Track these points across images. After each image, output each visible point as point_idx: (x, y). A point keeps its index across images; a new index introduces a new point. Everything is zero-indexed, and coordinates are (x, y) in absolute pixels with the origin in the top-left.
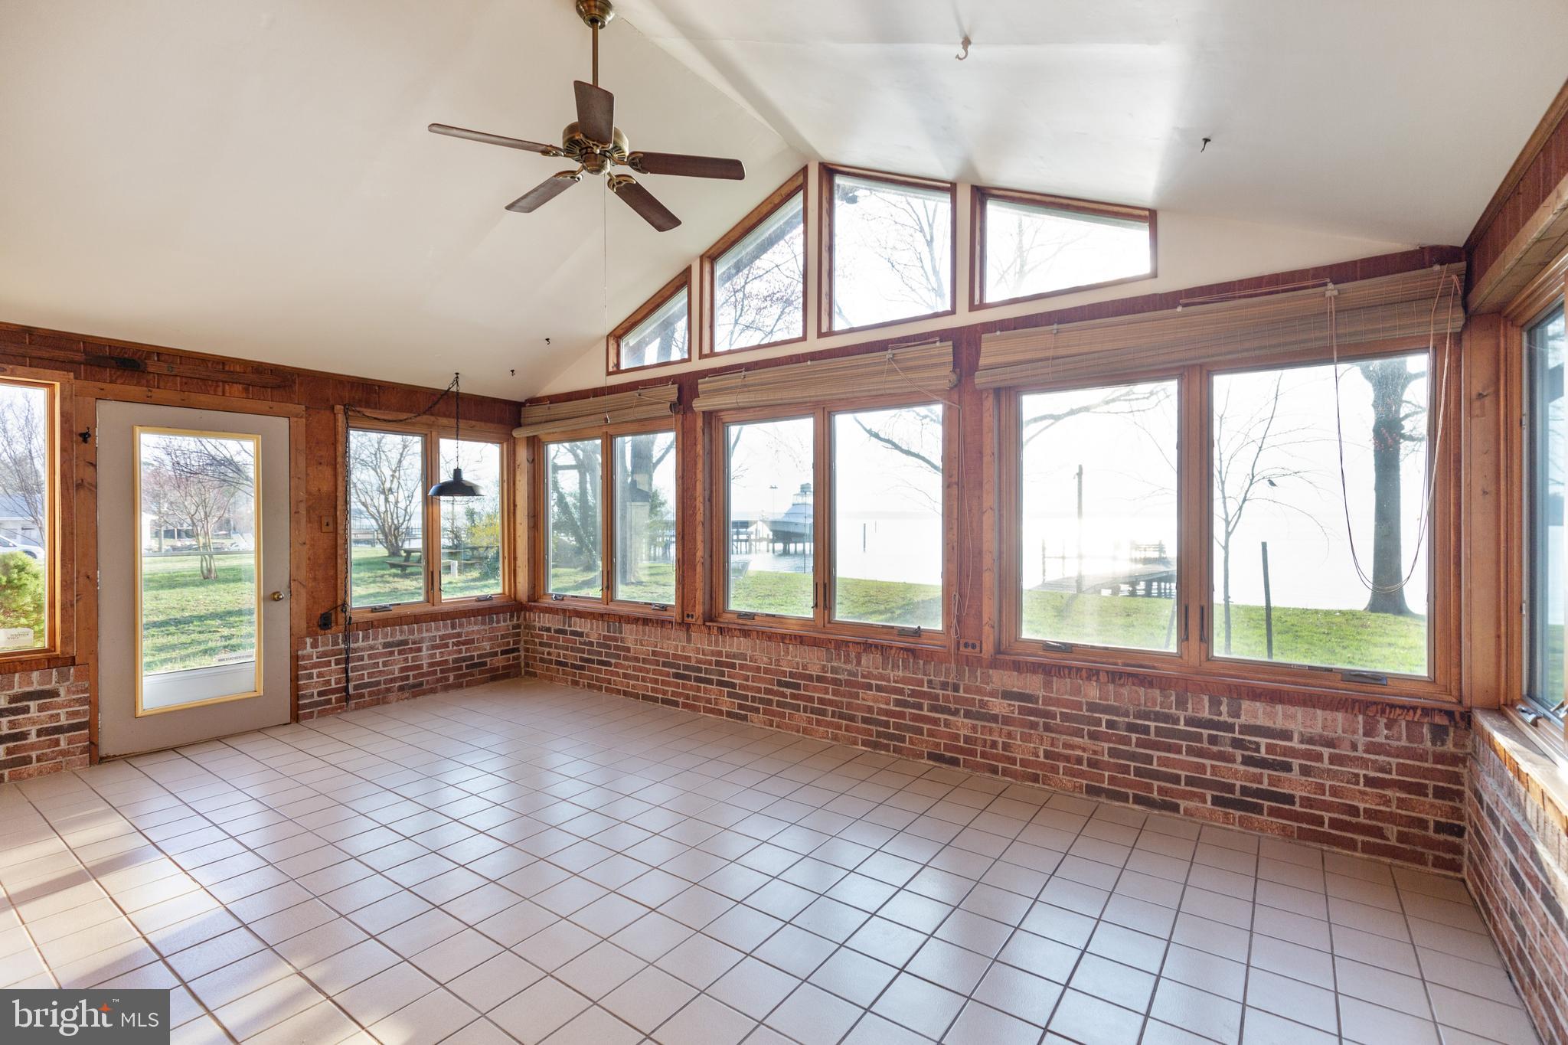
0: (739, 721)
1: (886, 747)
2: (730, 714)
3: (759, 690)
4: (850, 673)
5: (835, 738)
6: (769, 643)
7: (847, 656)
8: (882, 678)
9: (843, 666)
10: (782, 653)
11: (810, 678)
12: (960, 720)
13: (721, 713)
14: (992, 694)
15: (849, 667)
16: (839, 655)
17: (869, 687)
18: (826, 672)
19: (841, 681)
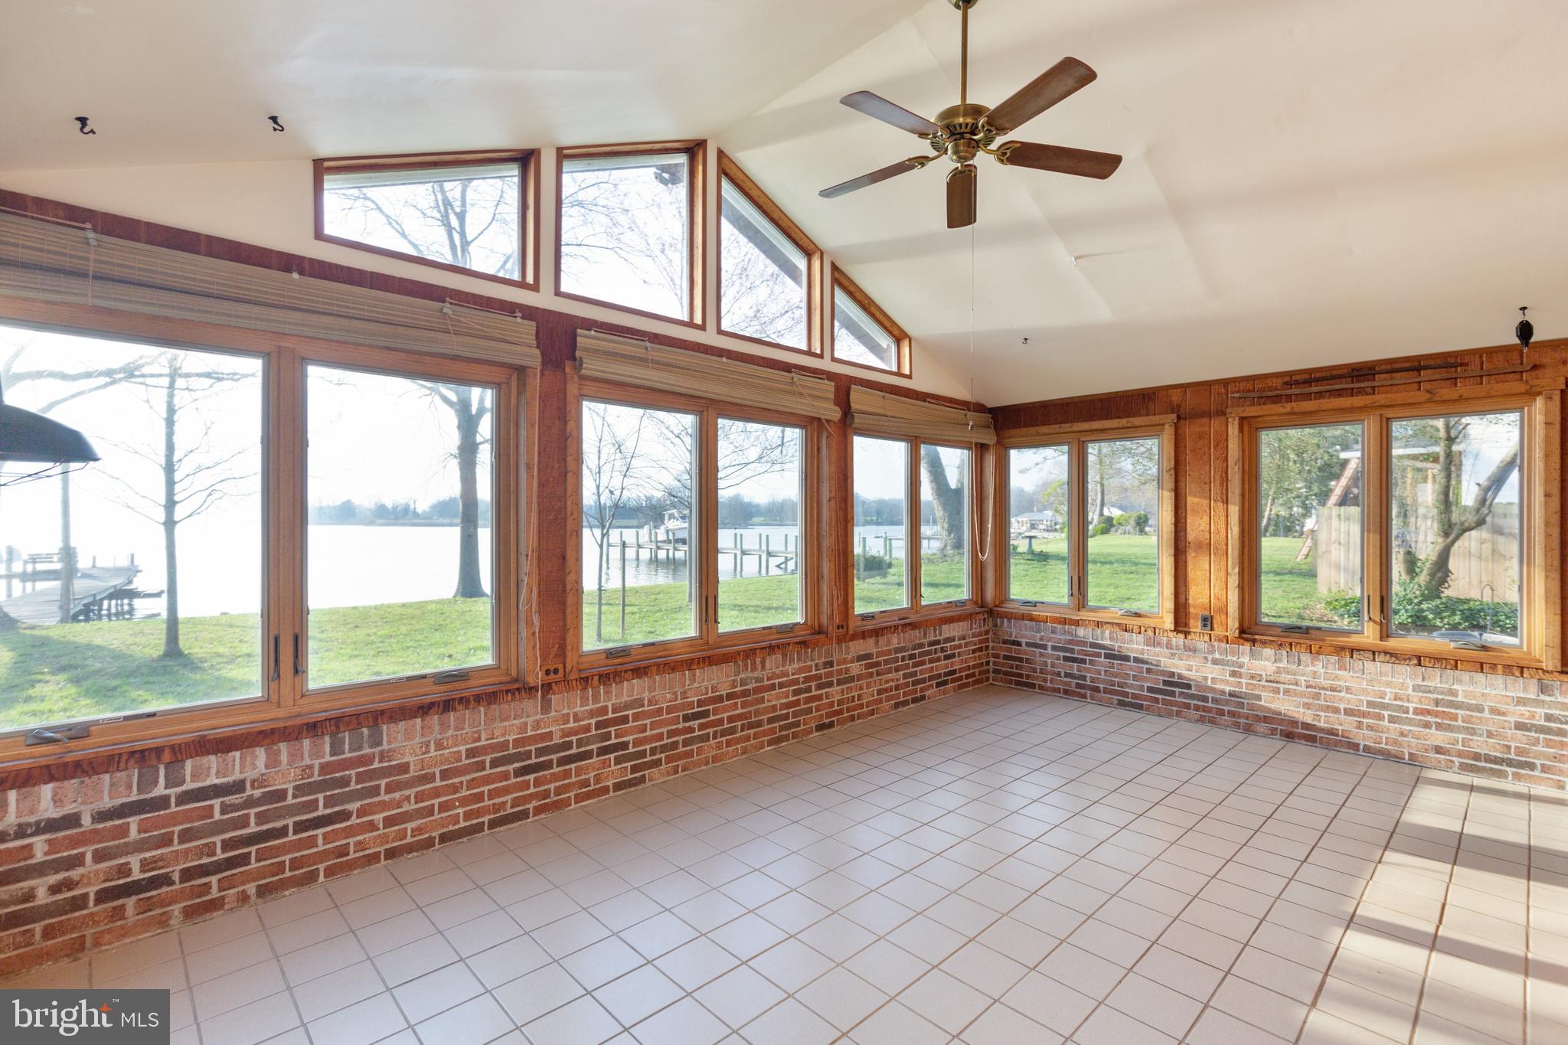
0: (633, 789)
1: (786, 738)
2: (618, 787)
3: (660, 737)
4: (758, 680)
5: (745, 751)
6: (672, 676)
7: (754, 664)
8: (784, 674)
9: (752, 675)
10: (688, 682)
11: (720, 699)
12: (836, 688)
13: (605, 790)
14: (852, 662)
15: (756, 674)
16: (746, 665)
17: (772, 687)
18: (736, 687)
19: (749, 690)
